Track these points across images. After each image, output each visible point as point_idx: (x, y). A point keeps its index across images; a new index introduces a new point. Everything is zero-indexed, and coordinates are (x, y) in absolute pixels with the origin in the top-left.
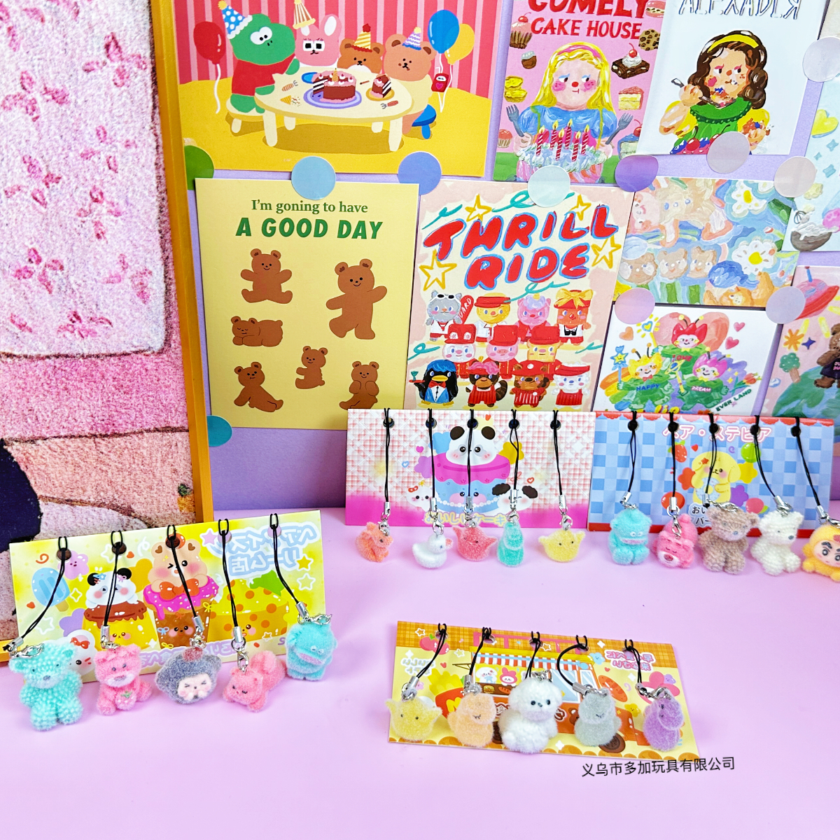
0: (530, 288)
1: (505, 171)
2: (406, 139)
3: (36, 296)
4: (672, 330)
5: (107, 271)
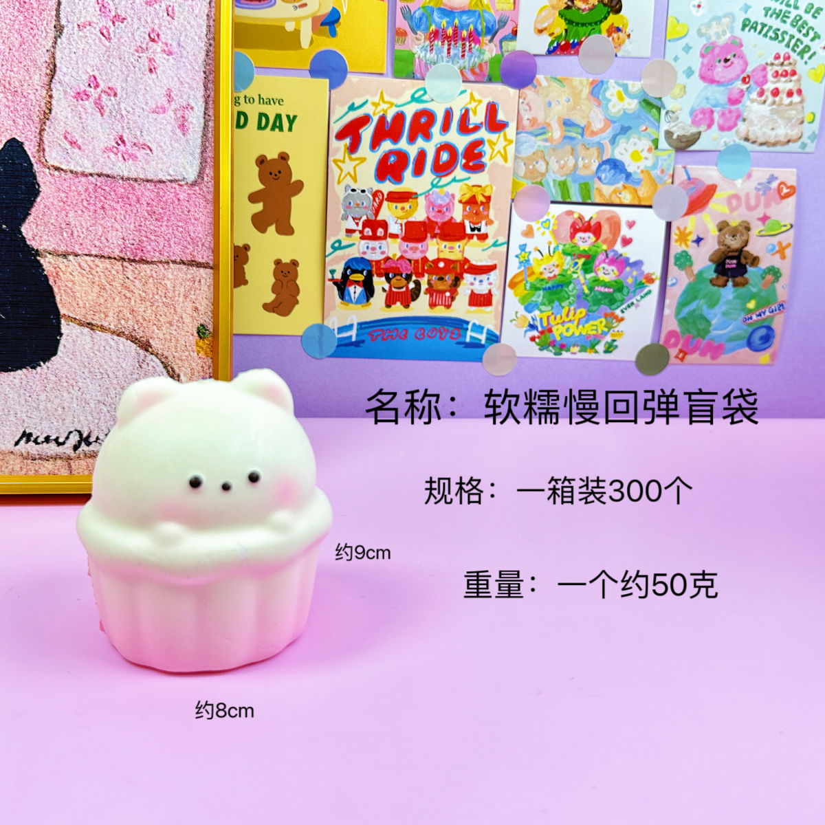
0: (435, 182)
1: (405, 68)
2: (316, 37)
3: (90, 118)
4: (569, 228)
5: (154, 102)
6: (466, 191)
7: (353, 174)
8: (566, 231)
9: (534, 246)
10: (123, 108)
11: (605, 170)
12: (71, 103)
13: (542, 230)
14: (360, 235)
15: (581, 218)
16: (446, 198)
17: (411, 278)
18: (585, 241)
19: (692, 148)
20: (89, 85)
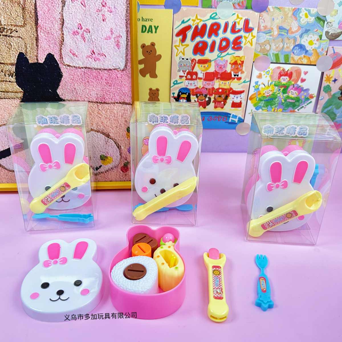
0: (219, 55)
1: (207, 3)
3: (80, 43)
4: (278, 74)
5: (105, 35)
6: (233, 59)
7: (183, 52)
8: (277, 75)
9: (262, 82)
10: (93, 38)
11: (296, 49)
12: (72, 37)
13: (266, 75)
14: (185, 78)
15: (284, 70)
16: (223, 62)
17: (207, 96)
18: (284, 80)
19: (337, 39)
20: (78, 28)
